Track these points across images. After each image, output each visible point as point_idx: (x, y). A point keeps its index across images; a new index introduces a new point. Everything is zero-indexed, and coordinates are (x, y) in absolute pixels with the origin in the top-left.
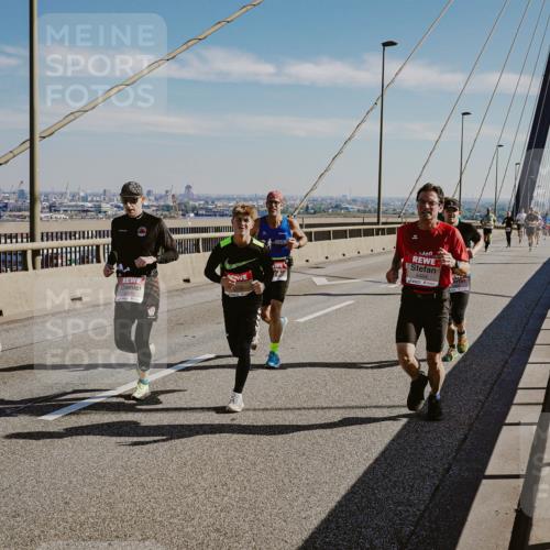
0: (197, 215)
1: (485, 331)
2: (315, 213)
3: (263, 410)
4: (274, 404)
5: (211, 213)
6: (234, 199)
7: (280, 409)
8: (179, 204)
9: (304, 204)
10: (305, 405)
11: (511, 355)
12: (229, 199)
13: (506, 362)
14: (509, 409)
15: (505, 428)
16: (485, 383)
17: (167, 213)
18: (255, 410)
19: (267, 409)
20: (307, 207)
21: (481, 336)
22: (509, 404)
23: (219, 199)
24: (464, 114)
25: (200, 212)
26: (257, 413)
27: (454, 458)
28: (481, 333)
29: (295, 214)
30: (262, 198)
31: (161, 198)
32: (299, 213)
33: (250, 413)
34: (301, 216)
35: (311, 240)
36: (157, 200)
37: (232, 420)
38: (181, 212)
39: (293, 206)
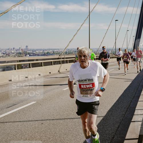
1: (125, 91)
2: (69, 54)
3: (52, 120)
4: (56, 118)
6: (42, 50)
7: (58, 119)
8: (24, 52)
9: (65, 51)
10: (66, 118)
11: (133, 99)
12: (40, 50)
13: (132, 101)
14: (133, 117)
16: (125, 108)
18: (50, 120)
19: (53, 120)
20: (66, 52)
21: (123, 93)
22: (133, 114)
23: (37, 50)
29: (62, 54)
30: (51, 50)
31: (18, 50)
32: (63, 54)
33: (48, 121)
34: (64, 55)
35: (67, 63)
36: (16, 51)
37: (42, 124)
38: (25, 55)
39: (61, 52)
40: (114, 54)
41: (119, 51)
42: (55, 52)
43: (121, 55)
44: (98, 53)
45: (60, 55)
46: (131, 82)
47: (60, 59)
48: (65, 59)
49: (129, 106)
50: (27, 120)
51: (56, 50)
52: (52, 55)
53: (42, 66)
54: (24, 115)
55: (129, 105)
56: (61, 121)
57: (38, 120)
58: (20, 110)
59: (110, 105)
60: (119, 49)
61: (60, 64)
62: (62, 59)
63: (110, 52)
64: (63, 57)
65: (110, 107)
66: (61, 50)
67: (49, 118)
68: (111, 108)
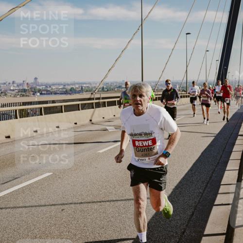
0: (41, 94)
1: (202, 153)
2: (108, 91)
3: (80, 203)
5: (49, 93)
6: (62, 84)
7: (89, 203)
9: (101, 86)
10: (104, 200)
11: (216, 166)
12: (59, 84)
13: (214, 171)
14: (216, 196)
15: (214, 207)
17: (24, 93)
18: (75, 203)
19: (82, 203)
20: (103, 87)
21: (200, 157)
22: (216, 193)
23: (54, 85)
24: (187, 34)
25: (43, 92)
26: (77, 205)
27: (187, 225)
28: (200, 154)
29: (96, 92)
30: (78, 84)
31: (20, 85)
32: (98, 91)
33: (73, 206)
34: (100, 92)
35: (105, 106)
36: (18, 86)
37: (62, 210)
38: (32, 93)
39: (95, 87)
40: (185, 91)
41: (194, 86)
42: (83, 88)
43: (197, 93)
44: (156, 89)
45: (92, 94)
46: (214, 137)
47: (93, 99)
48: (101, 101)
49: (210, 180)
50: (37, 205)
51: (86, 84)
52: (79, 92)
53: (62, 112)
54: (31, 196)
55: (211, 178)
56: (96, 206)
57: (56, 203)
58: (24, 187)
59: (177, 177)
60: (193, 82)
61: (93, 108)
62: (96, 100)
63: (178, 87)
64: (97, 96)
65: (178, 181)
66: (94, 85)
67: (75, 200)
68: (180, 182)
